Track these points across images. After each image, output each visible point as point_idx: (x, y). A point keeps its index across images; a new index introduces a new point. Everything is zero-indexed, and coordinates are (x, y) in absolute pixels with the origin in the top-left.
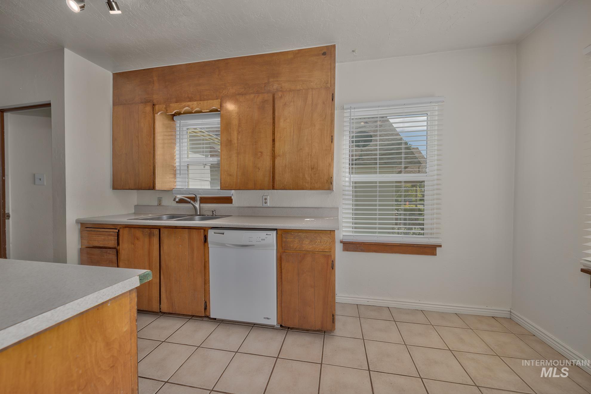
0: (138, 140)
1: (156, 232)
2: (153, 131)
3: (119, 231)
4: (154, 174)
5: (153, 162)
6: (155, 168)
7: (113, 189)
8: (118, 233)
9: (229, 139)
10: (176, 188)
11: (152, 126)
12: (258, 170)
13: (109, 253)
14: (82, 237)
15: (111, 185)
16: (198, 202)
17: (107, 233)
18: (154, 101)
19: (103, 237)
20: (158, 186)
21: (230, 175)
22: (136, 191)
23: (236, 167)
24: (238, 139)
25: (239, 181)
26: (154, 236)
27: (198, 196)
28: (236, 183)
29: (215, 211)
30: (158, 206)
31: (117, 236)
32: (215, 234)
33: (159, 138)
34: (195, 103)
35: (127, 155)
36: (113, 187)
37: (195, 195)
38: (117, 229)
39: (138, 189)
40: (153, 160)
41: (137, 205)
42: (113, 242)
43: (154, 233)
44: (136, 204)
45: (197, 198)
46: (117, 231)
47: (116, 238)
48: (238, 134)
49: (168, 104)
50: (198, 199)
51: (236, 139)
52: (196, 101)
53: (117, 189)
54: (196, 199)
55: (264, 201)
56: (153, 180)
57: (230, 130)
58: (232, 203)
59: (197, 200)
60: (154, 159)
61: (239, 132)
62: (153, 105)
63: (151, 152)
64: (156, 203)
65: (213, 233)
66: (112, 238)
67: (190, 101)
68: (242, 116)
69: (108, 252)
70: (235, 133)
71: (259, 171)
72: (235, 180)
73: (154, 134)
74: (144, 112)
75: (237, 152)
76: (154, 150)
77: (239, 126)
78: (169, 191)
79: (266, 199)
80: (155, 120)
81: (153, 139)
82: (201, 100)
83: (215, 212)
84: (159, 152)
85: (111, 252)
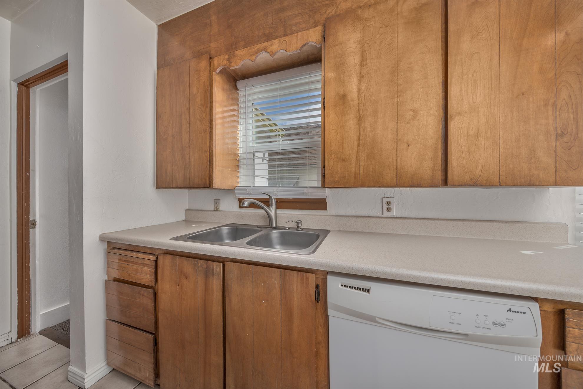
0: (189, 114)
1: (217, 267)
2: (210, 98)
3: (157, 258)
4: (211, 164)
5: (210, 146)
6: (213, 154)
7: (156, 188)
8: (156, 261)
9: (342, 93)
10: (239, 186)
11: (209, 90)
12: (406, 146)
13: (143, 295)
14: (108, 264)
15: (154, 182)
16: (274, 207)
17: (140, 261)
18: (211, 52)
19: (135, 267)
20: (217, 182)
21: (344, 160)
22: (186, 191)
23: (356, 143)
24: (359, 90)
25: (362, 170)
26: (213, 275)
27: (273, 197)
28: (355, 175)
29: (301, 221)
30: (214, 210)
31: (154, 267)
32: (343, 288)
33: (218, 110)
34: (276, 41)
35: (174, 137)
36: (156, 185)
37: (269, 196)
38: (154, 255)
39: (189, 188)
40: (210, 142)
41: (189, 210)
42: (149, 277)
43: (213, 270)
44: (187, 208)
45: (272, 201)
46: (154, 258)
47: (153, 270)
48: (360, 81)
49: (232, 53)
50: (274, 202)
51: (355, 91)
52: (277, 37)
53: (161, 188)
54: (270, 203)
55: (385, 207)
56: (210, 174)
57: (342, 76)
58: (325, 209)
59: (272, 204)
60: (212, 141)
61: (361, 77)
62: (211, 58)
63: (207, 130)
64: (212, 208)
65: (340, 286)
66: (147, 269)
67: (267, 40)
68: (370, 46)
69: (142, 292)
70: (355, 80)
71: (407, 149)
72: (354, 169)
73: (211, 102)
74: (197, 71)
75: (358, 115)
76: (211, 127)
77: (362, 65)
78: (230, 191)
79: (389, 203)
80: (212, 80)
81: (210, 110)
82: (285, 35)
83: (301, 225)
84: (218, 130)
85: (145, 294)
